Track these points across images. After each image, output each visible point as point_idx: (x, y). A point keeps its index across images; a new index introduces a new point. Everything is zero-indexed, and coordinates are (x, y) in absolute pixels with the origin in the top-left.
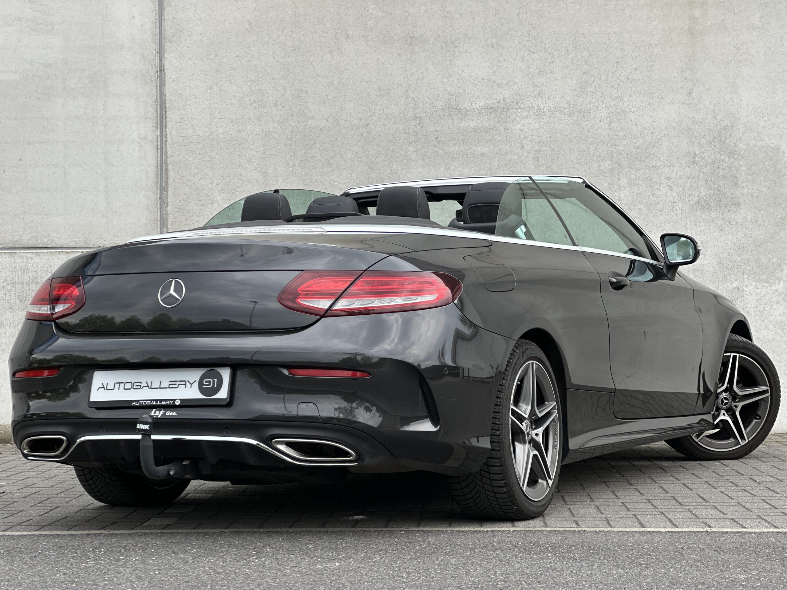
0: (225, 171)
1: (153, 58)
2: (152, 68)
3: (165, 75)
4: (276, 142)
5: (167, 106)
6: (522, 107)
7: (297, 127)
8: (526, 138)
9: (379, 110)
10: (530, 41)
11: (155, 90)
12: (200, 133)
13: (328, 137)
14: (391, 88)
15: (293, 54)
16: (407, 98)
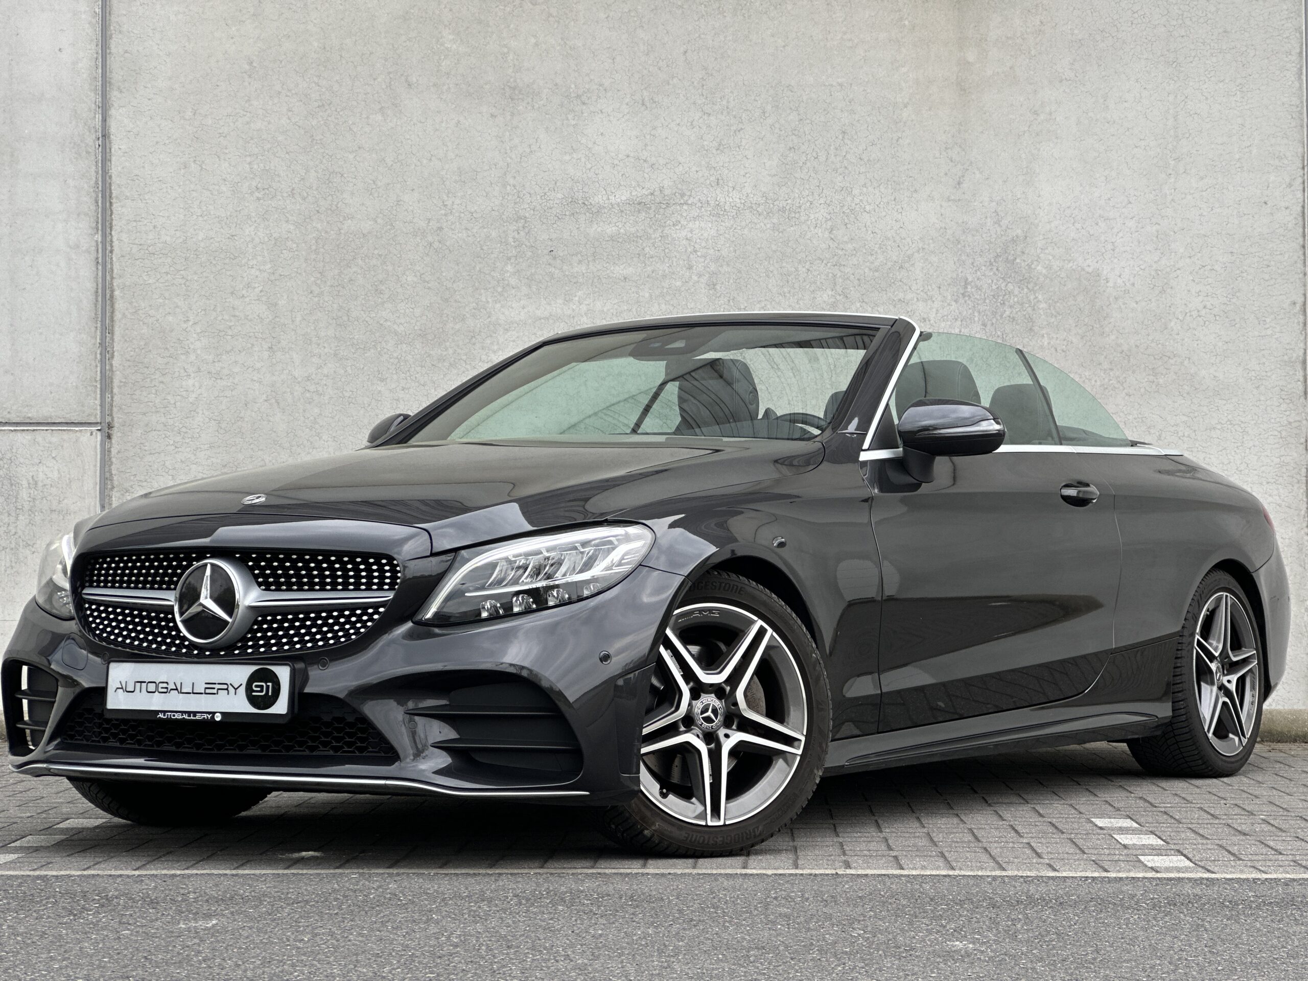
0: (208, 302)
1: (92, 115)
2: (90, 132)
3: (110, 143)
4: (291, 255)
5: (114, 195)
6: (690, 202)
7: (326, 232)
8: (696, 251)
9: (458, 205)
10: (703, 95)
11: (94, 168)
12: (168, 239)
13: (376, 249)
14: (479, 170)
15: (321, 114)
16: (504, 186)
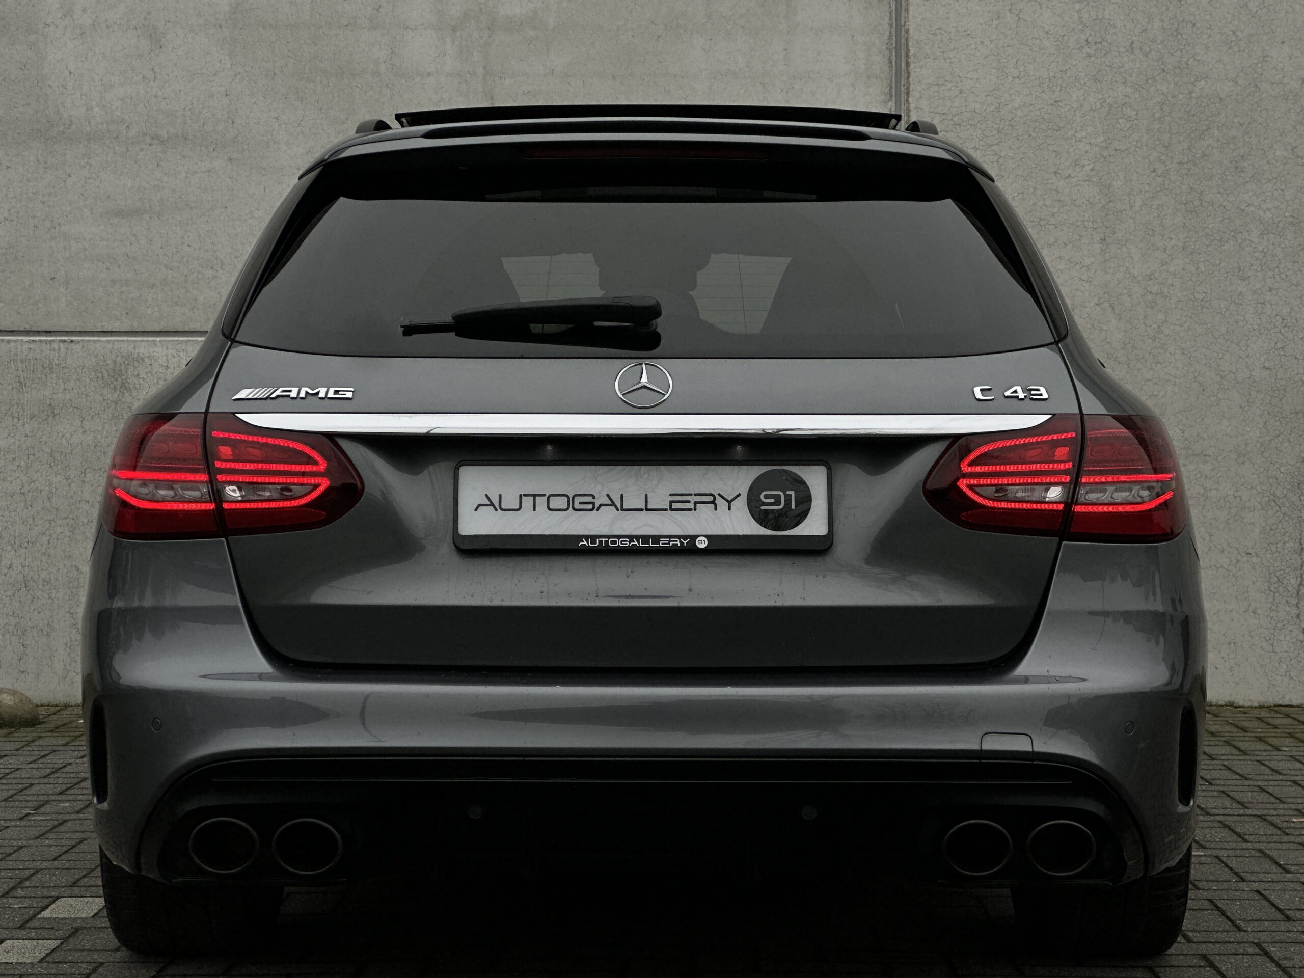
4: (1128, 125)
5: (912, 53)
11: (887, 19)
